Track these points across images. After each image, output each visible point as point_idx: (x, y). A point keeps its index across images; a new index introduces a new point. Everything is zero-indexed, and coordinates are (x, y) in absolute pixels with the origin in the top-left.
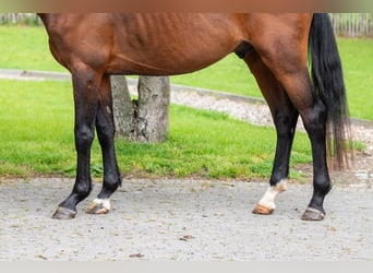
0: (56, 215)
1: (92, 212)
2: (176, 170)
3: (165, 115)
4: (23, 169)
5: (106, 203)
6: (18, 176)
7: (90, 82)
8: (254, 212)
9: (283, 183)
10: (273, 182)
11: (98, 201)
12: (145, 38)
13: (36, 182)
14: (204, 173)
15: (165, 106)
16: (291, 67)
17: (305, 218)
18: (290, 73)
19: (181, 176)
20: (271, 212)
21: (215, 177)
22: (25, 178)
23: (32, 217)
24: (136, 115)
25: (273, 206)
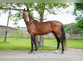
0: (29, 53)
1: (34, 53)
2: (45, 49)
3: (43, 43)
4: (25, 49)
5: (36, 52)
6: (24, 50)
7: (33, 36)
8: (55, 53)
9: (59, 49)
10: (57, 49)
11: (34, 52)
12: (39, 30)
13: (27, 51)
14: (48, 50)
15: (43, 42)
16: (58, 34)
17: (61, 54)
18: (58, 35)
19: (45, 50)
20: (57, 53)
21: (50, 50)
22: (25, 50)
23: (26, 54)
24: (39, 43)
25: (57, 52)
